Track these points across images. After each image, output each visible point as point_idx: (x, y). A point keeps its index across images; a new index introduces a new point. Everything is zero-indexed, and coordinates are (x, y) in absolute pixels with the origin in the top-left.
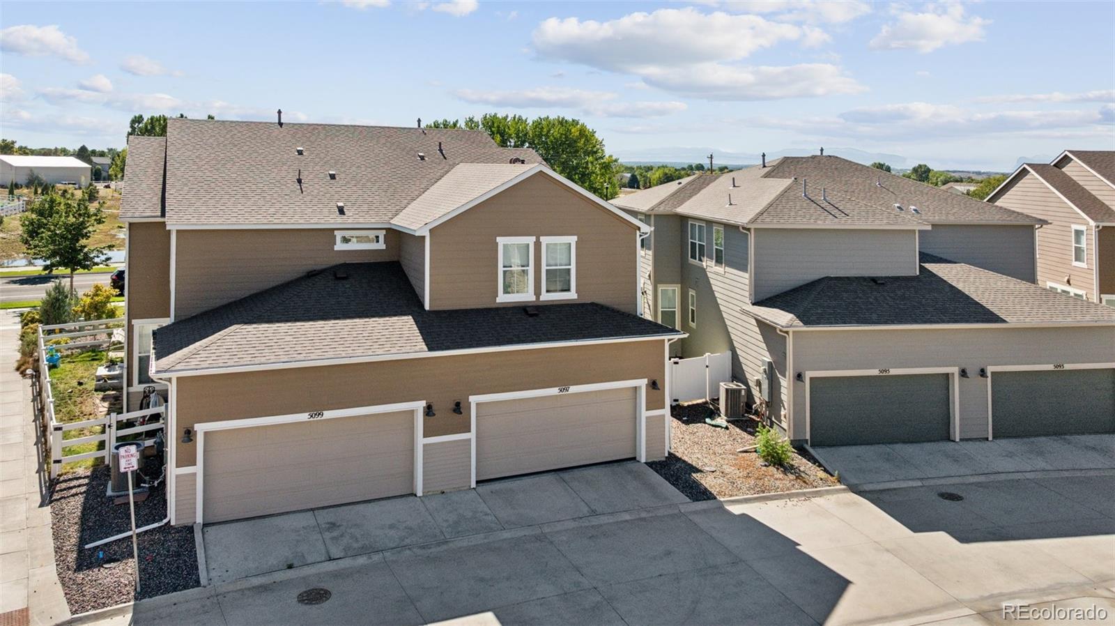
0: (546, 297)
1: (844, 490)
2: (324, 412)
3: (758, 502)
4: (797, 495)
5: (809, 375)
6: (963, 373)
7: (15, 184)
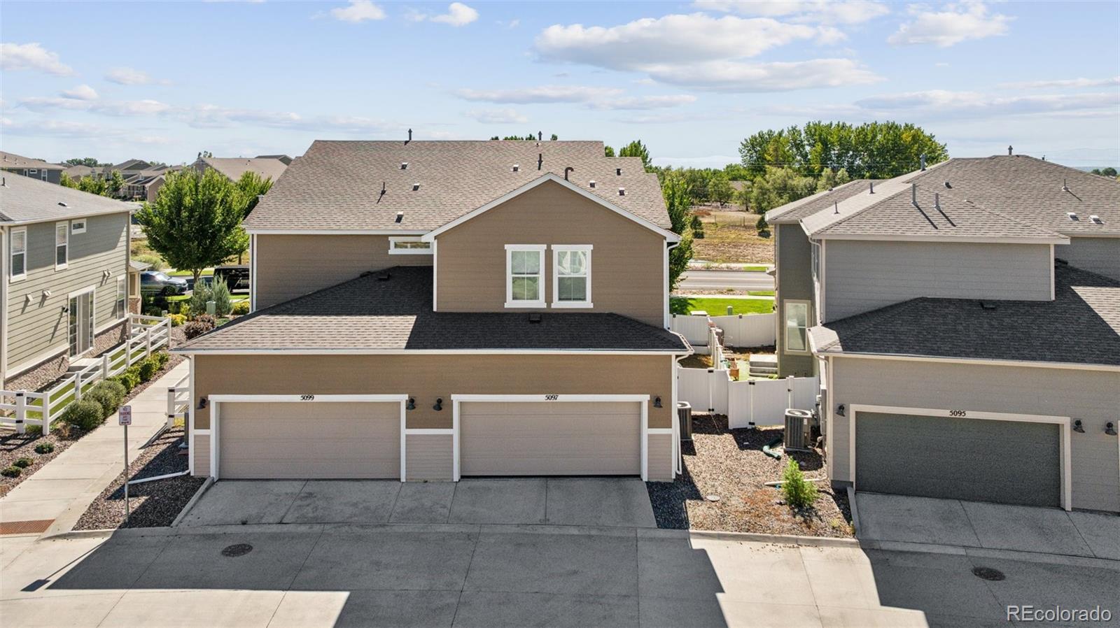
0: (557, 304)
1: (852, 544)
2: (315, 396)
3: (733, 540)
4: (787, 540)
5: (853, 408)
6: (1078, 426)
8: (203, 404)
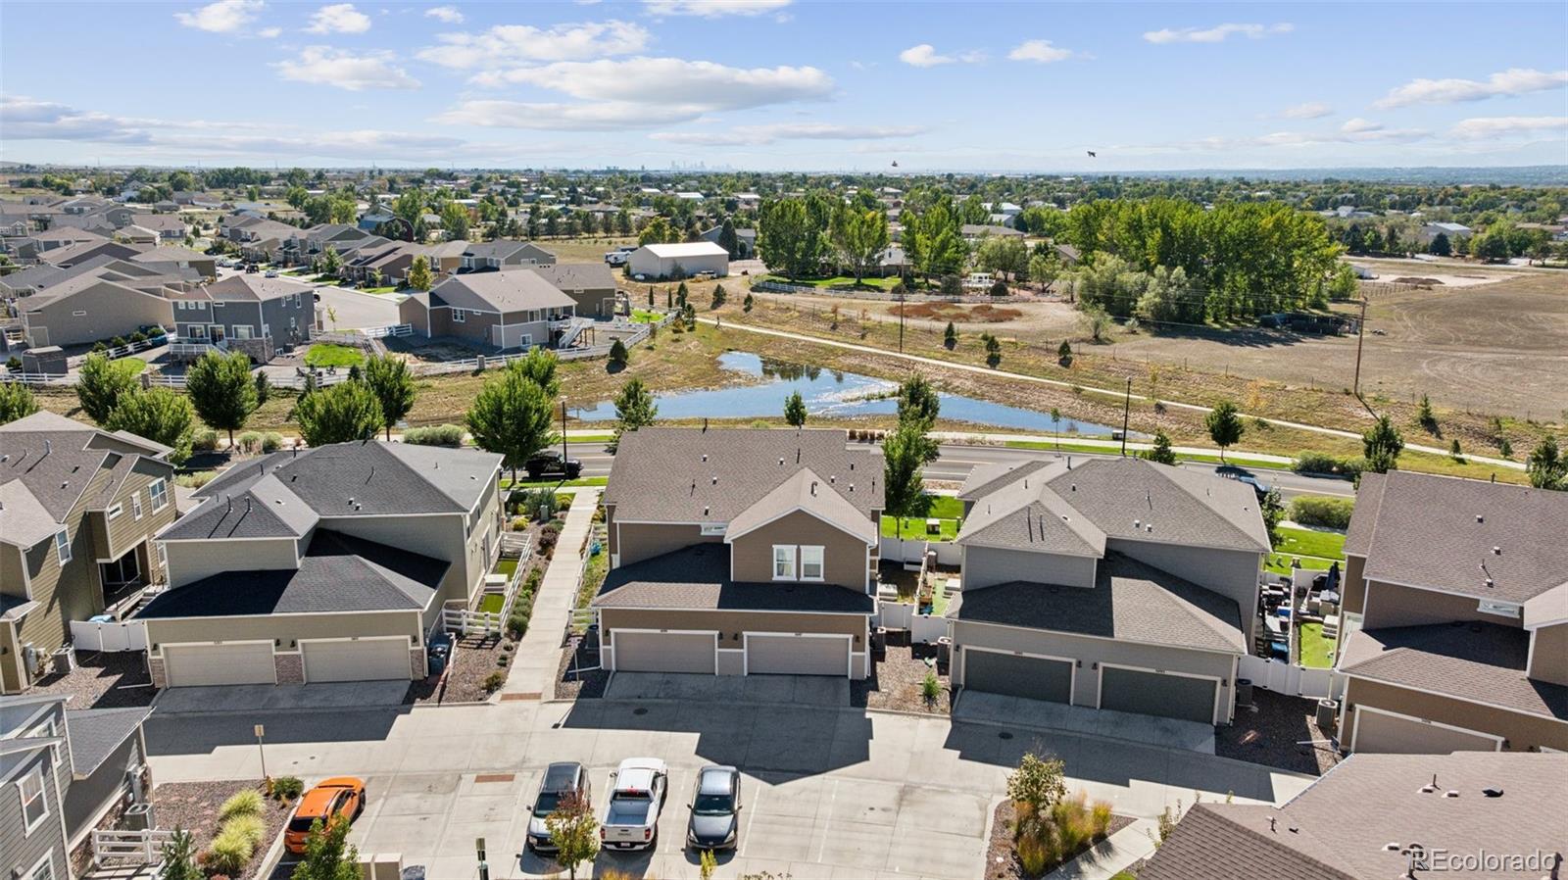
0: (803, 579)
1: (947, 718)
2: (667, 630)
3: (888, 714)
4: (915, 715)
5: (964, 647)
6: (1079, 664)
7: (662, 275)
8: (607, 633)
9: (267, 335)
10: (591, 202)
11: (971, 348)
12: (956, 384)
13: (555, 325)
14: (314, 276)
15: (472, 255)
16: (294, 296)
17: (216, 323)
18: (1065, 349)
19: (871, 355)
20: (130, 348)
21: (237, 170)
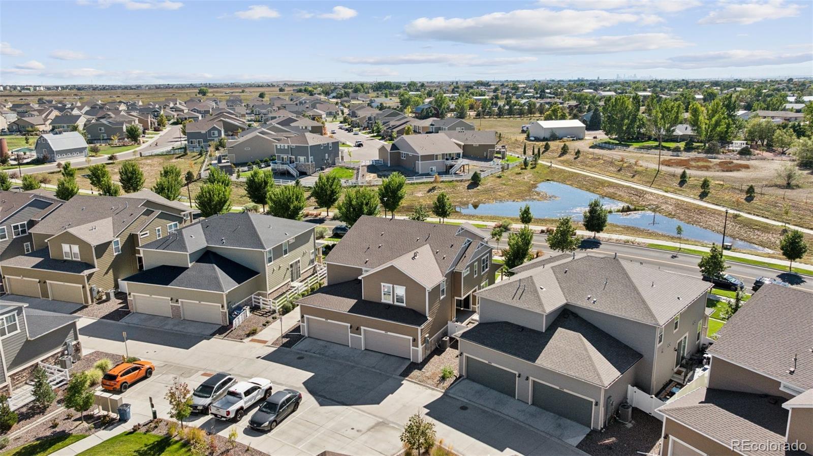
0: (396, 303)
1: (443, 392)
2: (328, 320)
4: (427, 387)
5: (465, 354)
6: (520, 376)
7: (544, 138)
8: (302, 317)
9: (312, 162)
10: (550, 98)
11: (693, 187)
12: (662, 207)
13: (450, 162)
14: (372, 135)
15: (433, 125)
16: (328, 144)
17: (292, 155)
18: (751, 190)
19: (623, 186)
20: (263, 166)
21: (385, 82)
